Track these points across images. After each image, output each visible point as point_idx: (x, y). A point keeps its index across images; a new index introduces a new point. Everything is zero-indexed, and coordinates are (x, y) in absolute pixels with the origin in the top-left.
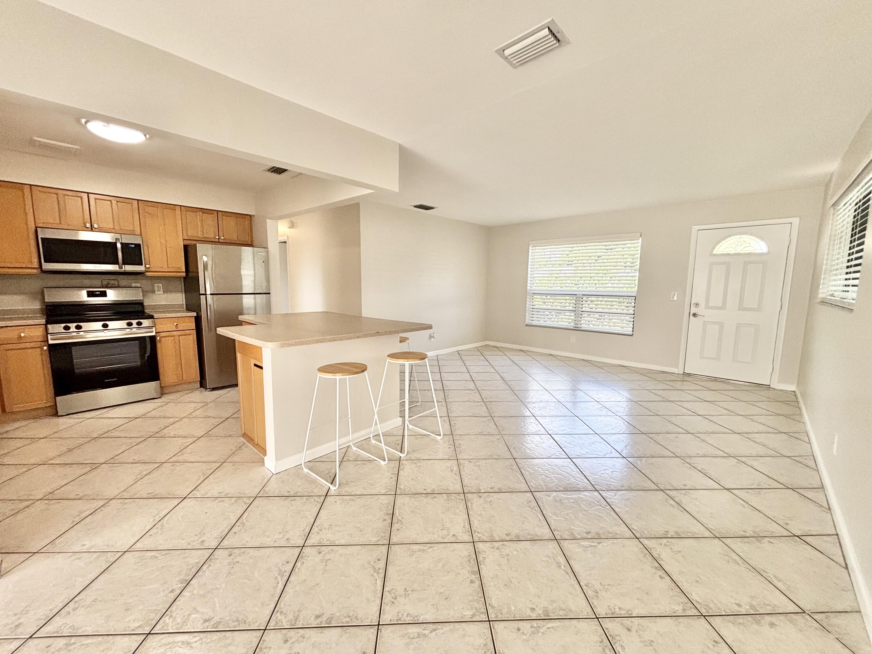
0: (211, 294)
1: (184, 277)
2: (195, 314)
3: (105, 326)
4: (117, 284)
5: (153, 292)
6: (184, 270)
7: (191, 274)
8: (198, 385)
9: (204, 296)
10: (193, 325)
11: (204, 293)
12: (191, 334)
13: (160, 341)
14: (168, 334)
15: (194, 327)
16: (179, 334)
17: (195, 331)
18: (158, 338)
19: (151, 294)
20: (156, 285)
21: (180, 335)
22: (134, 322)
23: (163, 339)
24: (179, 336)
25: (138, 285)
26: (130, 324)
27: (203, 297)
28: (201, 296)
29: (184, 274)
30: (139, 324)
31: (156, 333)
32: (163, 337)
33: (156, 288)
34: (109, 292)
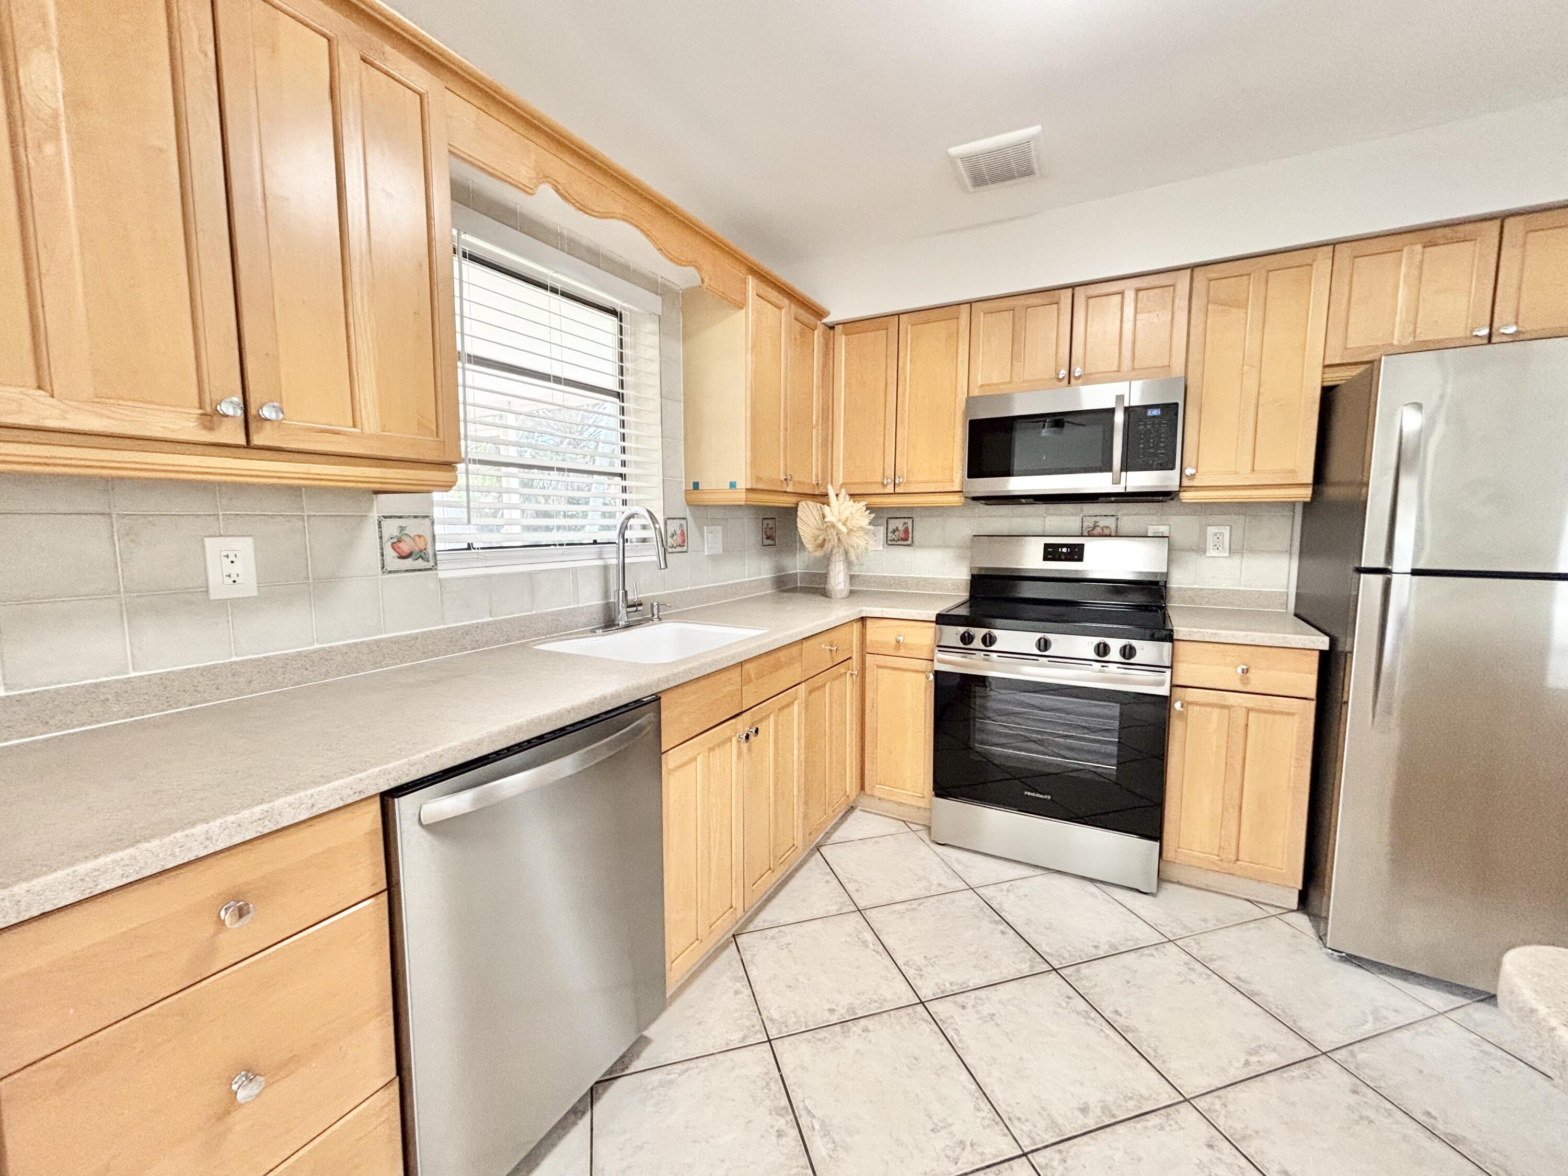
0: (1415, 572)
1: (1305, 504)
2: (1323, 643)
3: (1044, 645)
4: (1113, 526)
5: (1201, 550)
6: (1310, 480)
7: (1331, 492)
8: (1294, 902)
9: (1379, 579)
10: (1309, 684)
11: (1380, 564)
12: (1293, 714)
13: (1183, 716)
14: (1213, 696)
15: (1311, 690)
16: (1250, 705)
17: (1313, 704)
18: (1177, 705)
19: (1193, 556)
20: (1211, 530)
21: (1253, 710)
22: (1116, 645)
23: (1193, 711)
24: (1249, 710)
25: (1164, 530)
26: (1103, 650)
27: (1371, 585)
28: (1362, 575)
29: (1306, 494)
30: (1128, 652)
31: (1173, 686)
32: (1196, 704)
33: (1210, 540)
34: (1092, 547)
